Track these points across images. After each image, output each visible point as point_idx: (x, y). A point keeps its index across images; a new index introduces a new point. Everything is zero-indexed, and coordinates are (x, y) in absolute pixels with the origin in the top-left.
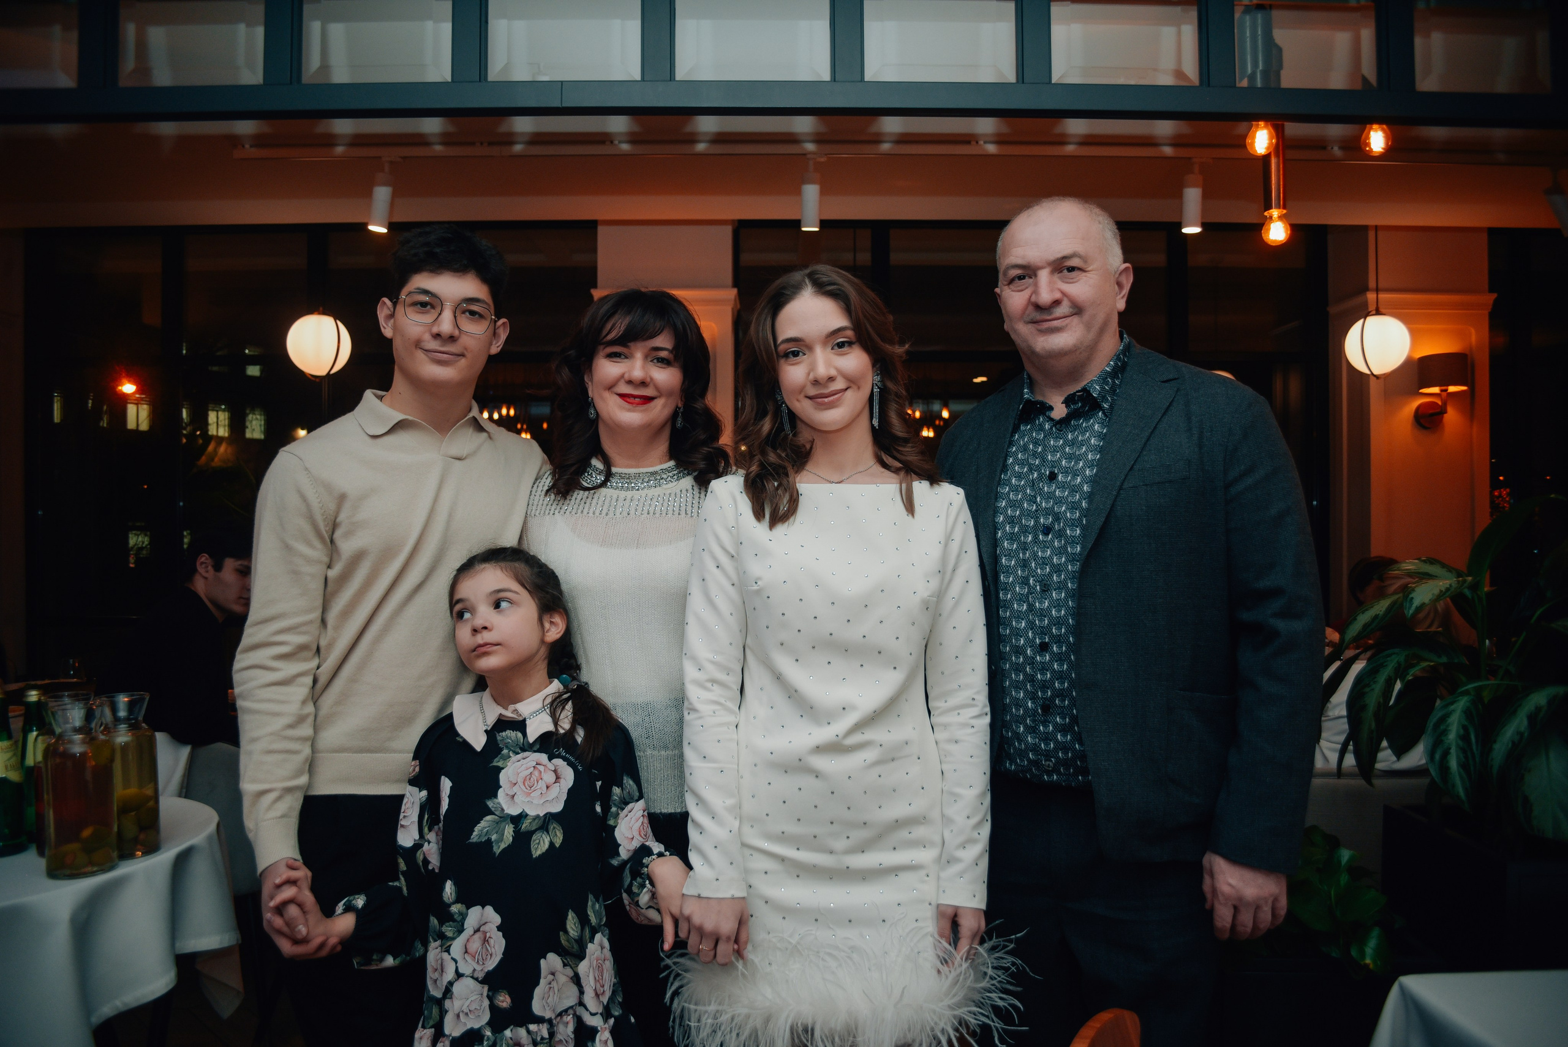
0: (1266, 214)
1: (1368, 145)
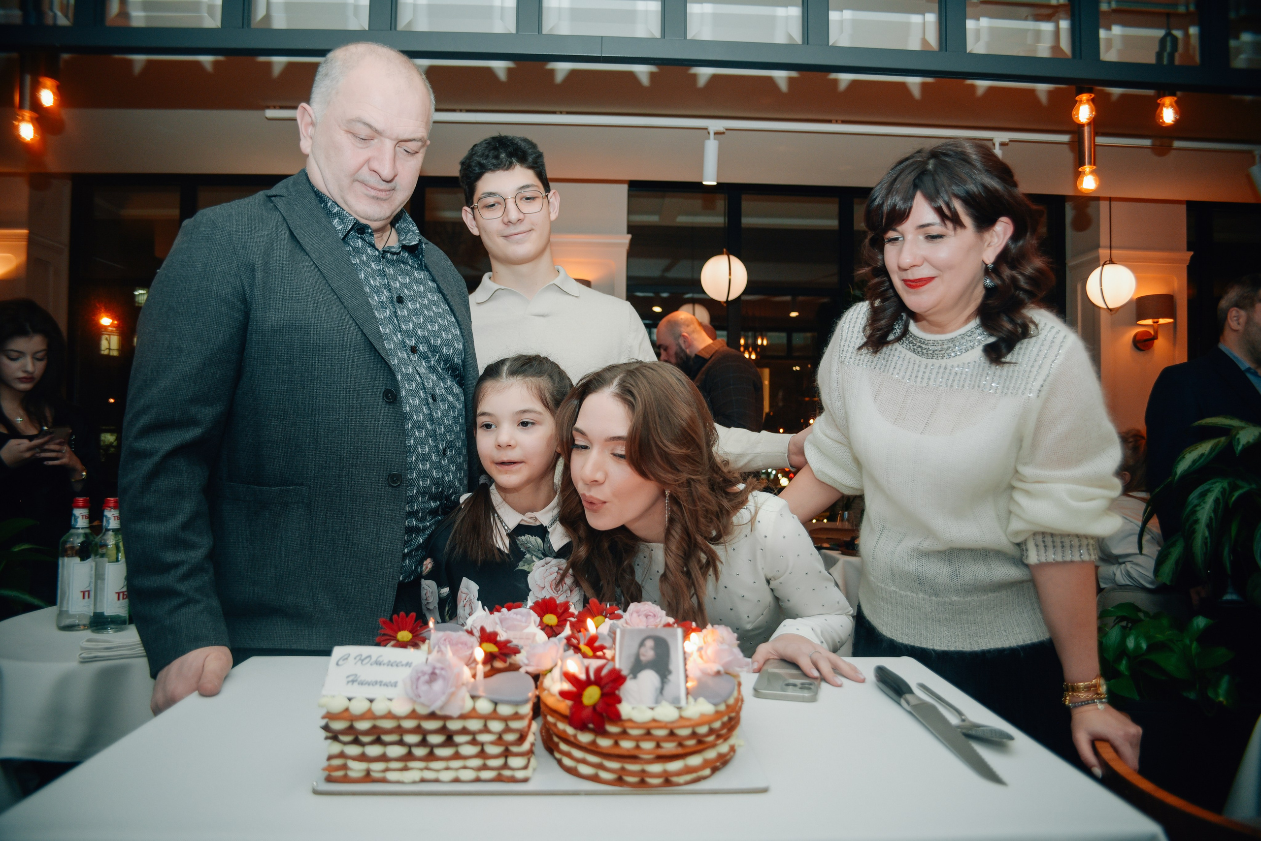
0: (1080, 169)
1: (1162, 118)
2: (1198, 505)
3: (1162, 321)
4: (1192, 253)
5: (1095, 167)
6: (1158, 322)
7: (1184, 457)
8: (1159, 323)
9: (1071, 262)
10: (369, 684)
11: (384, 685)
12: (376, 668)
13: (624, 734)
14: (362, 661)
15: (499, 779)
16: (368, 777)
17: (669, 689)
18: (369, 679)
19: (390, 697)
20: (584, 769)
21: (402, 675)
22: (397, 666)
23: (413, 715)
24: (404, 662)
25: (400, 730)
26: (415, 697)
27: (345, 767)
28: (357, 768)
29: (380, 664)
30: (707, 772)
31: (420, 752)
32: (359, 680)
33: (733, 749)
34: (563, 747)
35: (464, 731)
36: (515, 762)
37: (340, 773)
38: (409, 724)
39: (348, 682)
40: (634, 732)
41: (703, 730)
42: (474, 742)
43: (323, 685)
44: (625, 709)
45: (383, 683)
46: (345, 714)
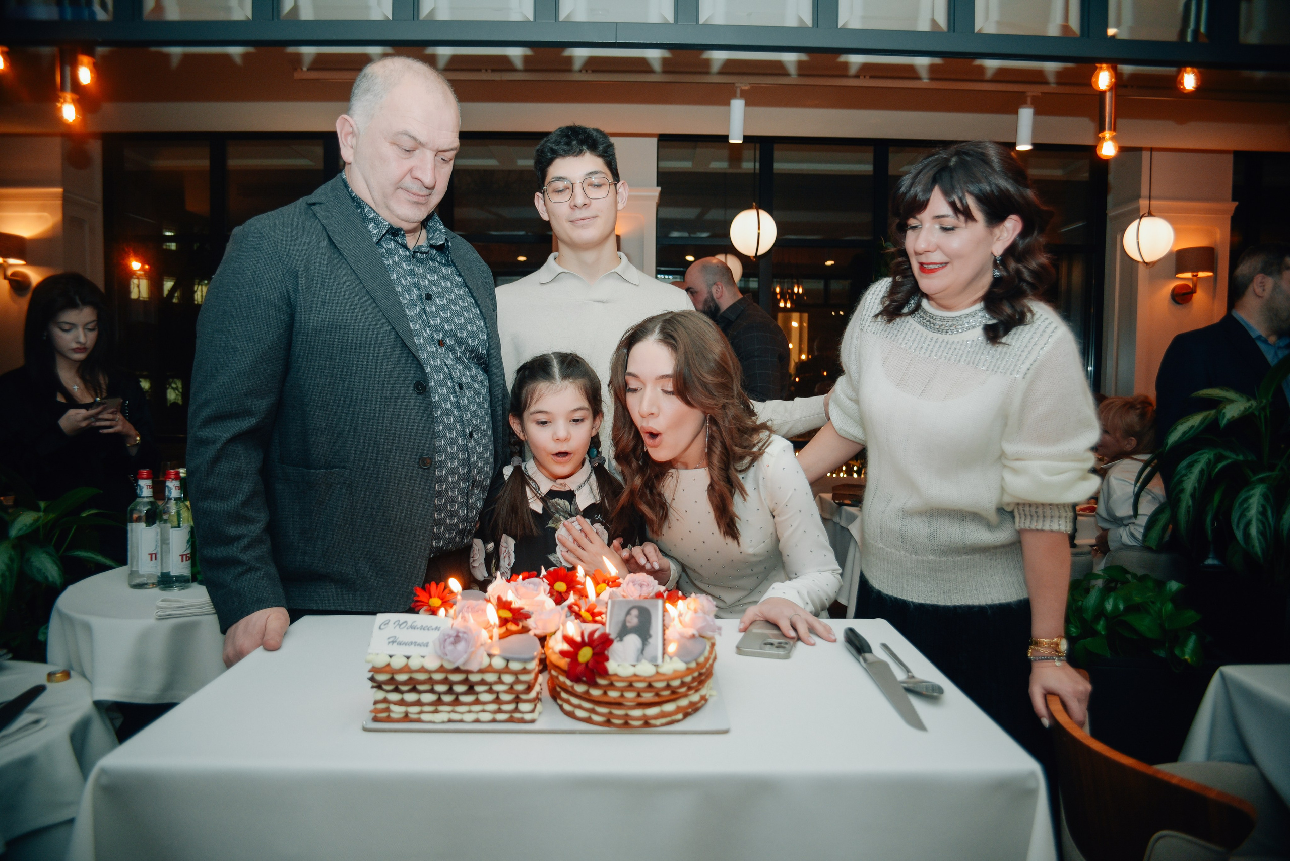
0: (1100, 135)
1: (1182, 84)
2: (1185, 475)
3: (1201, 274)
4: (1236, 203)
5: (1114, 133)
6: (1197, 275)
7: (1175, 429)
8: (1199, 276)
9: (1111, 213)
10: (406, 644)
11: (418, 645)
12: (411, 631)
13: (611, 685)
14: (400, 625)
15: (511, 720)
16: (406, 718)
17: (649, 650)
18: (406, 640)
19: (423, 655)
20: (580, 713)
21: (432, 637)
22: (428, 629)
23: (441, 669)
24: (434, 627)
25: (430, 681)
26: (443, 656)
27: (387, 710)
28: (397, 711)
29: (414, 628)
30: (680, 716)
31: (447, 698)
32: (398, 641)
33: (704, 699)
34: (564, 695)
35: (483, 682)
36: (524, 707)
37: (384, 715)
38: (438, 676)
39: (389, 643)
40: (619, 684)
41: (676, 683)
42: (490, 691)
43: (369, 645)
44: (612, 666)
45: (417, 644)
46: (387, 668)
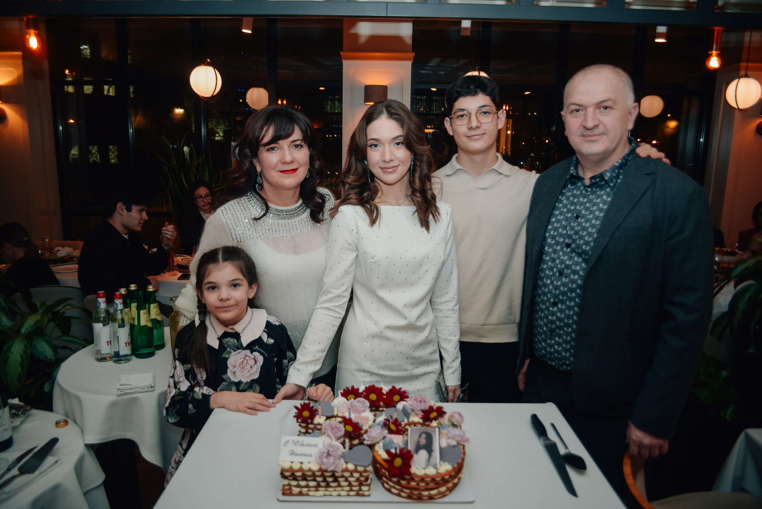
10: (299, 455)
11: (306, 455)
12: (301, 447)
13: (412, 479)
14: (295, 443)
15: (358, 494)
16: (301, 494)
17: (432, 460)
18: (300, 452)
19: (309, 461)
20: (394, 491)
21: (314, 451)
22: (311, 446)
23: (320, 470)
24: (314, 444)
25: (314, 476)
26: (321, 463)
27: (290, 489)
28: (296, 490)
29: (303, 445)
30: (448, 492)
31: (323, 484)
32: (295, 453)
33: (459, 480)
34: (385, 479)
35: (342, 477)
36: (364, 488)
37: (288, 492)
38: (318, 473)
39: (290, 454)
40: (417, 479)
41: (447, 476)
42: (346, 480)
43: (279, 455)
46: (291, 469)
